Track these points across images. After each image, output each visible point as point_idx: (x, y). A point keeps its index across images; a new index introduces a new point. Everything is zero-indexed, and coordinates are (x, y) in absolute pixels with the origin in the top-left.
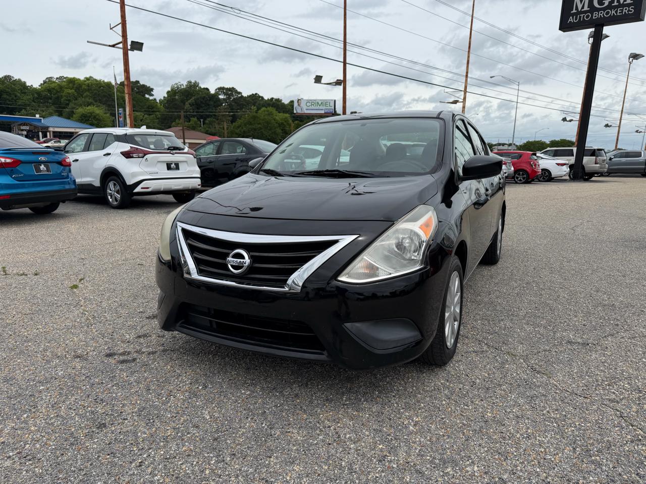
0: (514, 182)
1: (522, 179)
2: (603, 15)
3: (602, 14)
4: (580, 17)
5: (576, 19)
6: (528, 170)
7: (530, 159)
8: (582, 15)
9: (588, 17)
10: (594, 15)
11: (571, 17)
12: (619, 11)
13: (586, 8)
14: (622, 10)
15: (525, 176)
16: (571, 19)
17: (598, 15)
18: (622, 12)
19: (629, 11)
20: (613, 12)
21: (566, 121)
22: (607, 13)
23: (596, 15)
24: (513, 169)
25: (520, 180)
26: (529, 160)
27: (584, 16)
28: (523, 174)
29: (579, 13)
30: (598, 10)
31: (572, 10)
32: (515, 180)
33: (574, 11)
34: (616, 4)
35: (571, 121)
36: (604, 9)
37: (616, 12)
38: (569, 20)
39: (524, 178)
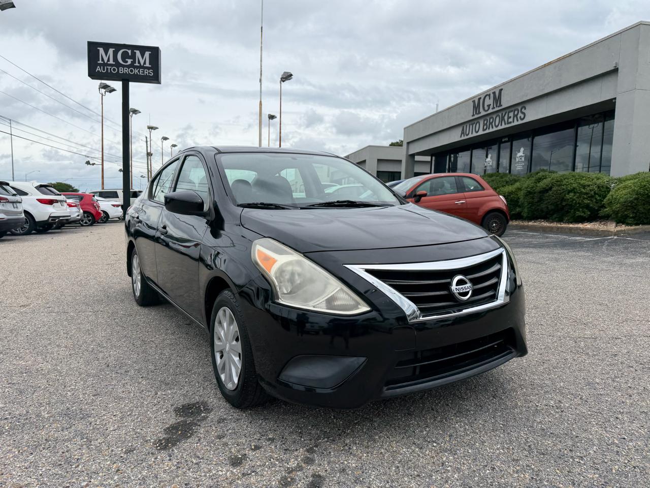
0: (80, 225)
1: (87, 221)
2: (128, 71)
3: (126, 70)
4: (107, 69)
5: (104, 70)
6: (92, 212)
7: (92, 200)
8: (109, 67)
9: (114, 70)
10: (120, 70)
11: (98, 67)
12: (141, 72)
13: (111, 62)
14: (144, 71)
15: (90, 218)
16: (98, 69)
17: (124, 70)
18: (144, 73)
19: (149, 73)
20: (136, 71)
21: (90, 164)
22: (132, 71)
23: (121, 70)
24: (81, 211)
25: (86, 223)
26: (92, 202)
27: (110, 69)
28: (88, 217)
29: (104, 65)
30: (124, 66)
31: (99, 61)
32: (80, 223)
33: (100, 62)
34: (137, 64)
35: (93, 164)
36: (128, 67)
37: (139, 71)
38: (97, 70)
39: (89, 220)
